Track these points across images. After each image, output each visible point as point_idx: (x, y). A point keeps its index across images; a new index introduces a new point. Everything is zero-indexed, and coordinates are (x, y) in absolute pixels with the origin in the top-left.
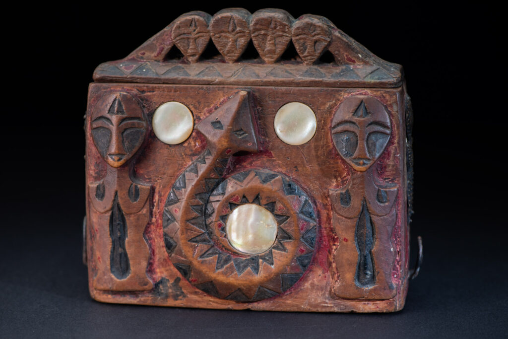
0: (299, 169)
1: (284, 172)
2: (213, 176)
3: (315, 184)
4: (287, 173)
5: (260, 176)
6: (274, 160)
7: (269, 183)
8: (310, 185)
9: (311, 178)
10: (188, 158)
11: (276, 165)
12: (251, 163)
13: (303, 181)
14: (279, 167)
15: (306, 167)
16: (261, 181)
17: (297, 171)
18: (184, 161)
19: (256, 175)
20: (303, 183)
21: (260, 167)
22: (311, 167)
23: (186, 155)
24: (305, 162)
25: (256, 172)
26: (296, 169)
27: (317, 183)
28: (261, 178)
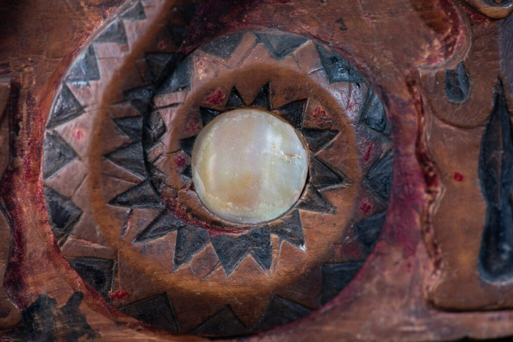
0: (347, 24)
1: (315, 34)
2: (164, 47)
3: (385, 57)
4: (321, 36)
5: (268, 43)
6: (292, 8)
7: (287, 57)
8: (372, 59)
9: (375, 44)
10: (94, 11)
11: (296, 18)
12: (239, 18)
13: (357, 51)
14: (304, 22)
15: (362, 21)
16: (272, 53)
17: (343, 29)
18: (87, 19)
19: (258, 42)
20: (357, 55)
21: (261, 24)
22: (374, 18)
23: (90, 6)
24: (361, 8)
25: (257, 35)
26: (339, 25)
27: (389, 53)
28: (272, 47)
